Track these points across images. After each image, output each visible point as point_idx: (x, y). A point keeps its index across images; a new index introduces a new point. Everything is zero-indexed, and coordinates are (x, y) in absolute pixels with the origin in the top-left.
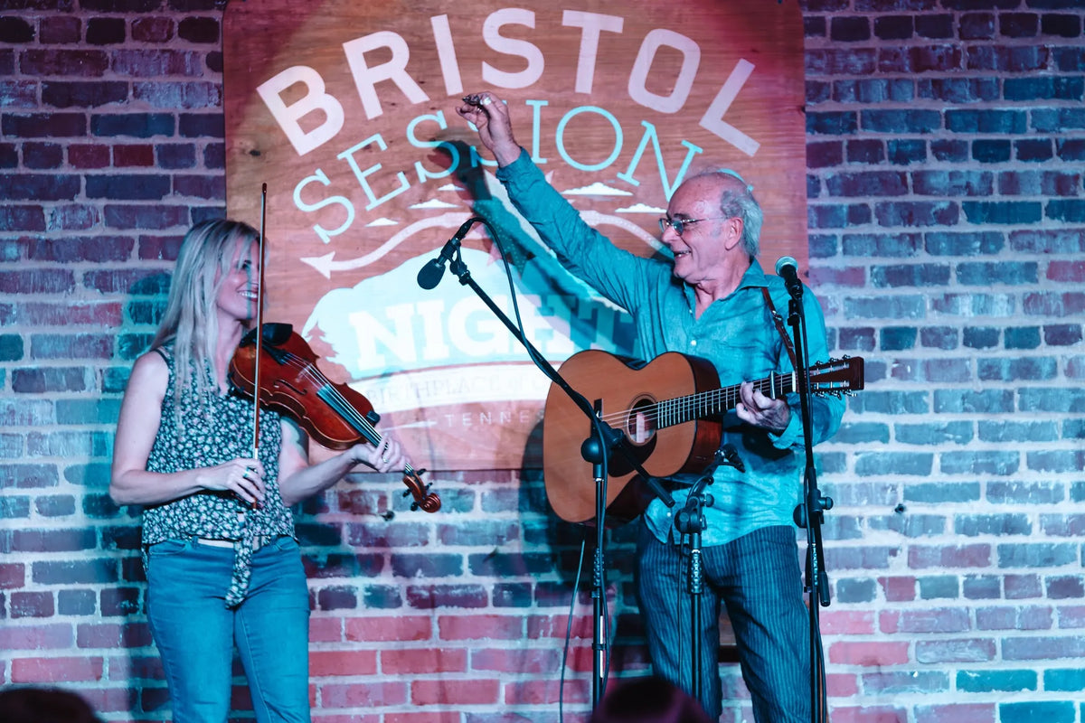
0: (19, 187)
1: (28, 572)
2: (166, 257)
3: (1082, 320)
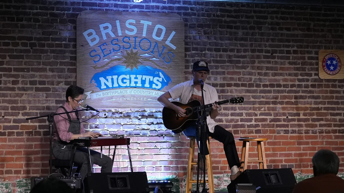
1: (38, 127)
2: (64, 66)
3: (233, 82)
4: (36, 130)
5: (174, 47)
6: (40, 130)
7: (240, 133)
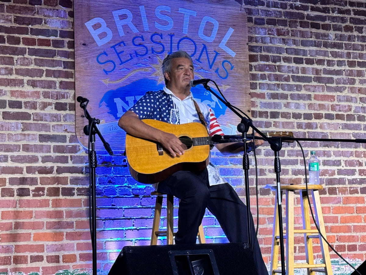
0: (5, 51)
1: (7, 181)
2: (54, 77)
3: (323, 112)
4: (5, 187)
5: (233, 54)
6: (13, 187)
7: (338, 193)
